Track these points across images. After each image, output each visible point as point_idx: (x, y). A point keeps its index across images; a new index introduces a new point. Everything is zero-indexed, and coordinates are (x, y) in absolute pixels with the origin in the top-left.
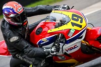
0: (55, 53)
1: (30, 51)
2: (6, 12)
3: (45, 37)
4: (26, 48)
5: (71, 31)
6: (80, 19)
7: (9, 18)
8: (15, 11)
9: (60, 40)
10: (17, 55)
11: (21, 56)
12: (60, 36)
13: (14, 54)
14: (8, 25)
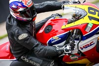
0: (70, 52)
1: (41, 49)
2: (14, 6)
3: (56, 35)
4: (36, 46)
5: (89, 25)
6: (97, 13)
7: (17, 13)
8: (24, 4)
9: (75, 36)
10: (22, 57)
11: (27, 58)
12: (75, 32)
13: (19, 56)
14: (15, 22)
